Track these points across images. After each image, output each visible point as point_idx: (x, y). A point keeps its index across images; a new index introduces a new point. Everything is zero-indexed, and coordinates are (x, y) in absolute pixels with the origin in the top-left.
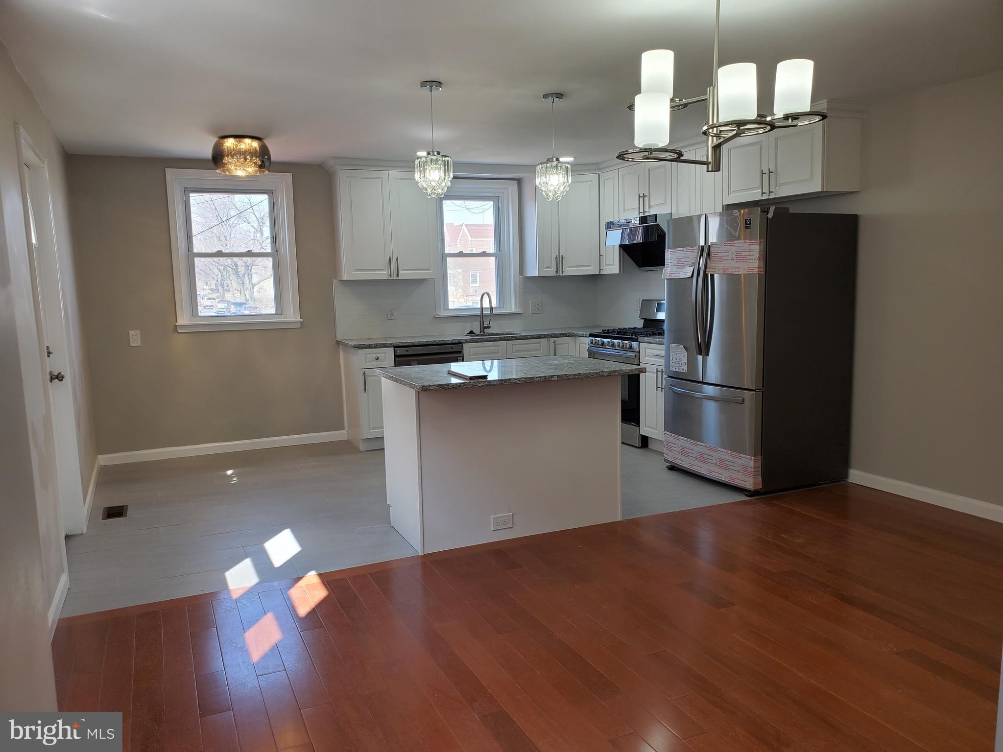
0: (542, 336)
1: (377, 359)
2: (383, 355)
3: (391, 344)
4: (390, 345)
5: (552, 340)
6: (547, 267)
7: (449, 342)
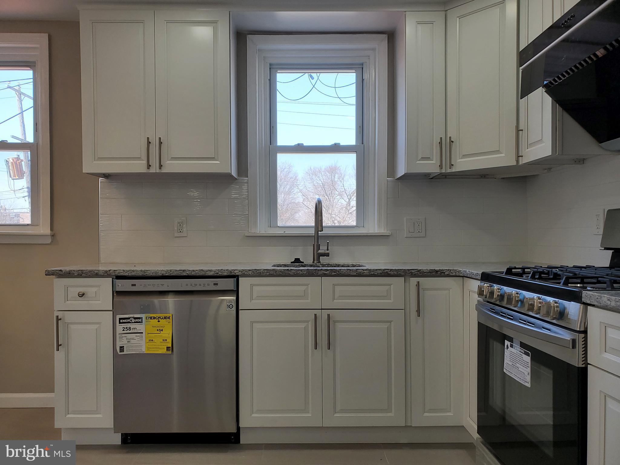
0: (392, 273)
1: (82, 295)
2: (94, 289)
3: (106, 272)
4: (106, 274)
5: (414, 281)
6: (423, 159)
7: (211, 274)
